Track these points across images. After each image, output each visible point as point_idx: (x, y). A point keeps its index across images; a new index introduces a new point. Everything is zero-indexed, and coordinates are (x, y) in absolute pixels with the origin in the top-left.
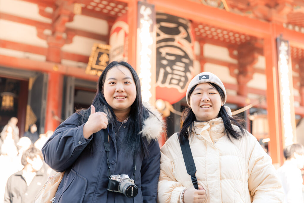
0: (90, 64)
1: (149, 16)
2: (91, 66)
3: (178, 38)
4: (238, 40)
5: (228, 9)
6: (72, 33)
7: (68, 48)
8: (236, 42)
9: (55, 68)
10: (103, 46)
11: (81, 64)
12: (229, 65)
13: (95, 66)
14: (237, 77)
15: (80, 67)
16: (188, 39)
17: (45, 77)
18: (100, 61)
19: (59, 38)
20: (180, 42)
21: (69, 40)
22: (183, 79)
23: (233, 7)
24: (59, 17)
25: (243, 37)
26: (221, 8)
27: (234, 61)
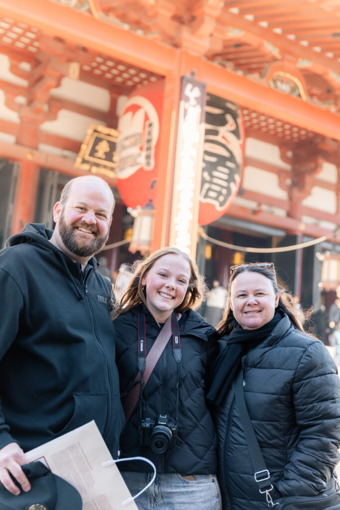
0: (81, 154)
1: (196, 99)
2: (83, 156)
3: (222, 130)
4: (295, 135)
5: (304, 97)
6: (57, 104)
7: (49, 127)
8: (292, 138)
9: (28, 156)
10: (103, 129)
11: (67, 153)
12: (279, 172)
13: (87, 158)
14: (289, 190)
15: (65, 157)
16: (236, 133)
17: (15, 168)
18: (97, 151)
19: (38, 111)
20: (225, 137)
21: (52, 115)
22: (224, 191)
23: (311, 95)
24: (40, 79)
25: (303, 132)
26: (295, 95)
27: (287, 167)
